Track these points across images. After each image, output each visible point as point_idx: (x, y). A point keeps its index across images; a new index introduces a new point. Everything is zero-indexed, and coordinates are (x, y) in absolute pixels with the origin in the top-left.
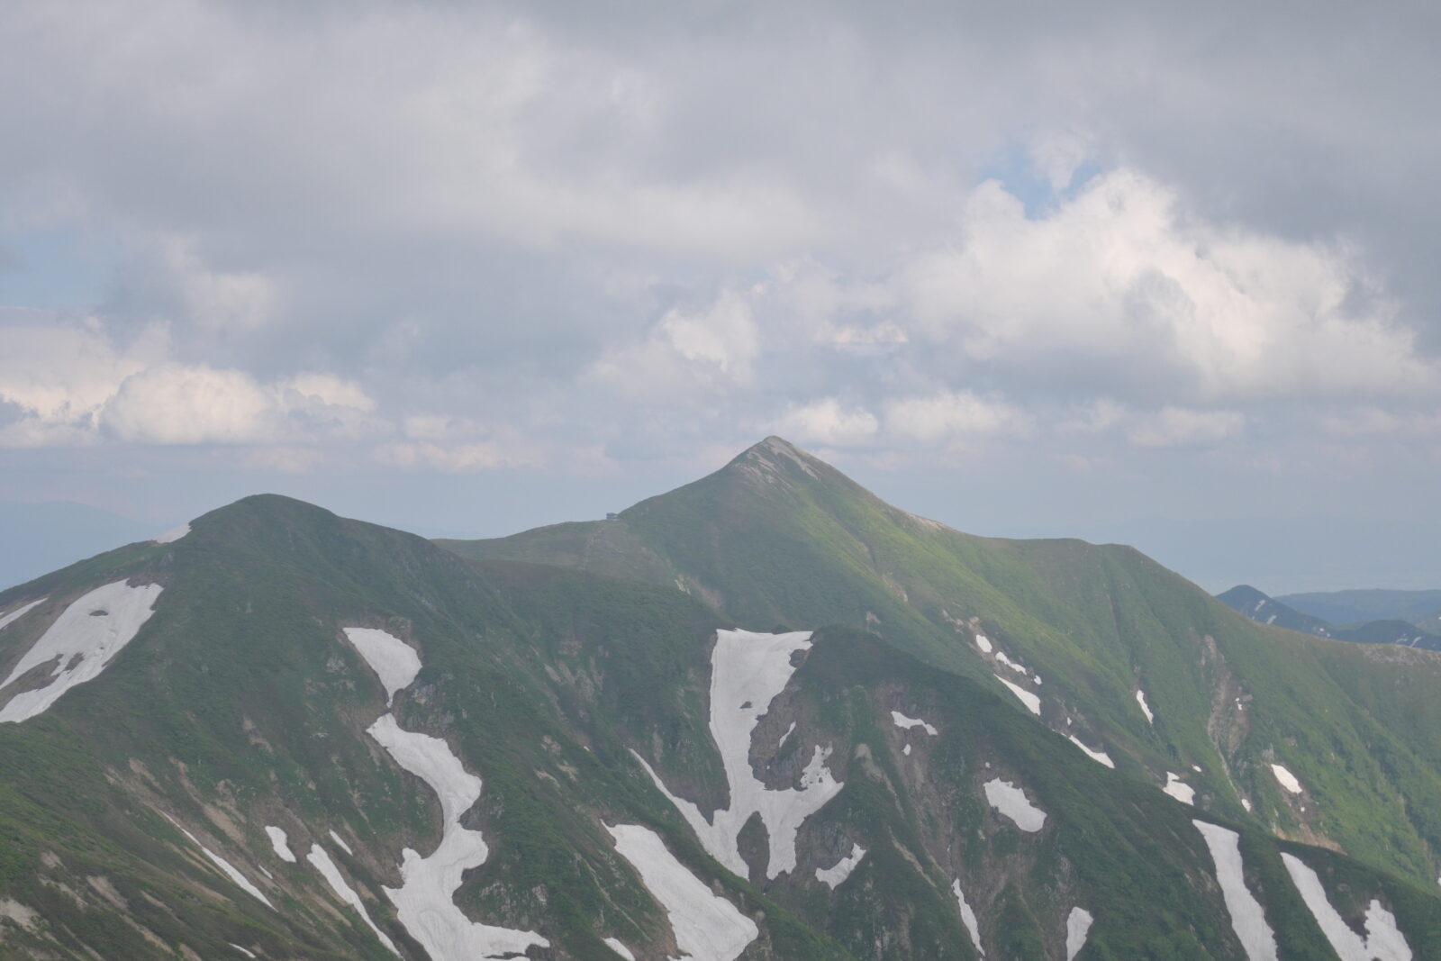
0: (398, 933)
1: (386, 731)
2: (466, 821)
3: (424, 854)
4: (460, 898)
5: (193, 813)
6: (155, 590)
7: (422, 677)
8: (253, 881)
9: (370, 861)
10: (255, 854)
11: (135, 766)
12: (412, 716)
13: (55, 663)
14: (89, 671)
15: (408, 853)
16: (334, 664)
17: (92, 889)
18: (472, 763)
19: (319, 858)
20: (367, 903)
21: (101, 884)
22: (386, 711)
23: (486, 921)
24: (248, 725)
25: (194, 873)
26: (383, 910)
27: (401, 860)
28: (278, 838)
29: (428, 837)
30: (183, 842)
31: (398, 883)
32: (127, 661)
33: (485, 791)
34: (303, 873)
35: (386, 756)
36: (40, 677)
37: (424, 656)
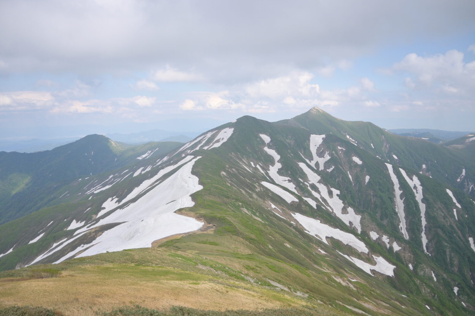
0: (270, 177)
1: (266, 149)
2: (278, 162)
3: (272, 166)
4: (278, 172)
5: (241, 160)
6: (233, 129)
7: (271, 141)
8: (249, 169)
9: (265, 167)
10: (250, 166)
11: (233, 153)
12: (270, 147)
13: (220, 139)
14: (225, 140)
15: (270, 166)
16: (258, 139)
18: (279, 154)
19: (258, 166)
20: (265, 173)
22: (266, 146)
23: (282, 176)
24: (247, 148)
25: (242, 168)
26: (267, 174)
27: (269, 167)
28: (252, 164)
29: (273, 164)
30: (240, 164)
31: (269, 170)
32: (230, 139)
33: (281, 157)
34: (256, 169)
35: (266, 152)
36: (218, 141)
37: (271, 138)
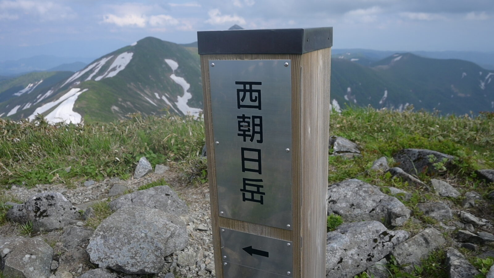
0: (178, 109)
1: (173, 77)
2: (188, 91)
3: (181, 96)
4: (188, 104)
5: (142, 91)
6: (132, 54)
7: (179, 68)
8: (153, 102)
9: (172, 98)
10: (154, 98)
11: (132, 84)
12: (177, 74)
13: (116, 67)
14: (122, 68)
15: (179, 97)
16: (164, 66)
17: (127, 104)
18: (188, 81)
19: (164, 98)
20: (173, 105)
21: (129, 103)
22: (172, 73)
23: (192, 107)
24: (150, 76)
25: (144, 101)
26: (175, 106)
27: (177, 98)
28: (157, 95)
29: (182, 94)
30: (141, 96)
31: (177, 101)
32: (129, 66)
33: (191, 86)
34: (161, 101)
35: (173, 81)
36: (114, 69)
37: (179, 63)
